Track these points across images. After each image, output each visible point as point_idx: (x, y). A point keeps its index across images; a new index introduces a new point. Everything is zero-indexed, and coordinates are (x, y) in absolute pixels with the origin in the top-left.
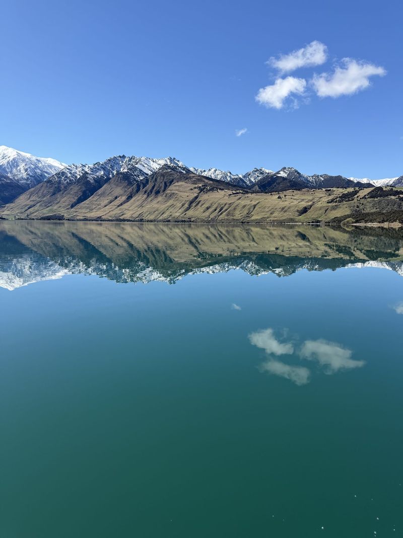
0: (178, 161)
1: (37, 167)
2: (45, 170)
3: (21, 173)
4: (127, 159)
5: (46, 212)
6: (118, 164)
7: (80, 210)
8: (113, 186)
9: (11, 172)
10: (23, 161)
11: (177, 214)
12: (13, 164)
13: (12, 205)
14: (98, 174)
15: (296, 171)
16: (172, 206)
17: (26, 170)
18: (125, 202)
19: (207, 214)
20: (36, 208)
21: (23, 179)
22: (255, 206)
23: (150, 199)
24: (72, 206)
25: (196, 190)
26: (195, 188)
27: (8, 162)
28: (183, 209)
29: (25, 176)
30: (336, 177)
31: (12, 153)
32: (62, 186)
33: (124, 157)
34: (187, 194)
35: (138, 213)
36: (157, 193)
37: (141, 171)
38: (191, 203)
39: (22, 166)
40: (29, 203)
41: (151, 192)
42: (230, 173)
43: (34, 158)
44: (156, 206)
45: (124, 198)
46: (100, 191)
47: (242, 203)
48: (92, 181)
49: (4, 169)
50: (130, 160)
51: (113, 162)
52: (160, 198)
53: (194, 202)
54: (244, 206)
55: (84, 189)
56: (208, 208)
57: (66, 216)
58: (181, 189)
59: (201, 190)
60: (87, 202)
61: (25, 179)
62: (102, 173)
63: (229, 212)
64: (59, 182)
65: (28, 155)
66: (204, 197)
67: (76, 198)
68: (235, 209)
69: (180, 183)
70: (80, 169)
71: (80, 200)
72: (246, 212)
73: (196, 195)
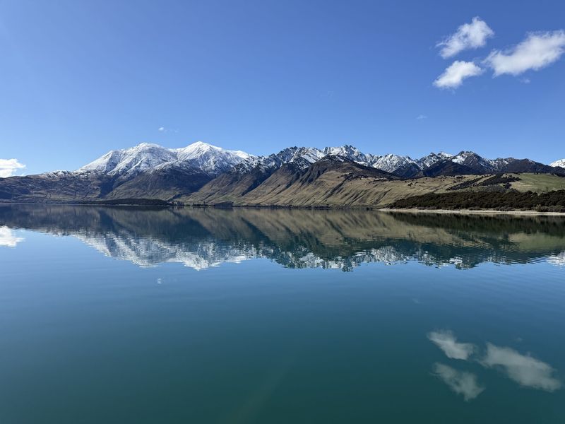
0: (355, 148)
1: (224, 159)
2: (232, 162)
3: (211, 165)
4: (298, 150)
5: (221, 199)
6: (290, 155)
7: (248, 198)
8: (279, 175)
9: (202, 165)
10: (214, 154)
11: (319, 200)
12: (205, 157)
13: (197, 193)
14: (269, 165)
15: (475, 155)
16: (318, 192)
17: (215, 163)
18: (284, 190)
19: (343, 200)
20: (214, 196)
21: (211, 170)
22: (385, 193)
23: (303, 187)
24: (243, 195)
25: (342, 178)
26: (342, 176)
27: (201, 156)
28: (325, 196)
29: (213, 168)
30: (523, 160)
31: (205, 147)
32: (240, 177)
33: (296, 148)
34: (333, 182)
35: (290, 199)
36: (311, 181)
37: (306, 160)
38: (335, 190)
39: (212, 160)
40: (210, 191)
41: (306, 180)
42: (409, 158)
43: (224, 152)
44: (305, 193)
45: (284, 186)
46: (267, 181)
47: (377, 189)
48: (263, 172)
49: (197, 162)
50: (300, 151)
51: (286, 153)
52: (310, 186)
53: (338, 189)
54: (377, 193)
55: (256, 179)
56: (346, 195)
57: (235, 203)
58: (330, 177)
59: (347, 178)
60: (255, 190)
61: (213, 171)
62: (274, 163)
63: (362, 199)
64: (238, 173)
65: (219, 149)
66: (348, 184)
67: (248, 187)
68: (368, 196)
69: (331, 172)
70: (256, 161)
71: (251, 189)
72: (376, 198)
73: (341, 182)
